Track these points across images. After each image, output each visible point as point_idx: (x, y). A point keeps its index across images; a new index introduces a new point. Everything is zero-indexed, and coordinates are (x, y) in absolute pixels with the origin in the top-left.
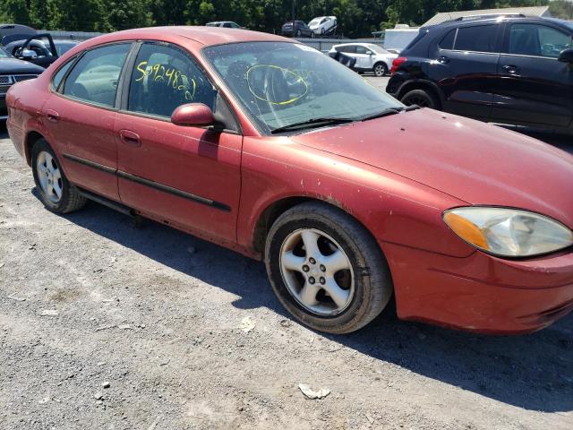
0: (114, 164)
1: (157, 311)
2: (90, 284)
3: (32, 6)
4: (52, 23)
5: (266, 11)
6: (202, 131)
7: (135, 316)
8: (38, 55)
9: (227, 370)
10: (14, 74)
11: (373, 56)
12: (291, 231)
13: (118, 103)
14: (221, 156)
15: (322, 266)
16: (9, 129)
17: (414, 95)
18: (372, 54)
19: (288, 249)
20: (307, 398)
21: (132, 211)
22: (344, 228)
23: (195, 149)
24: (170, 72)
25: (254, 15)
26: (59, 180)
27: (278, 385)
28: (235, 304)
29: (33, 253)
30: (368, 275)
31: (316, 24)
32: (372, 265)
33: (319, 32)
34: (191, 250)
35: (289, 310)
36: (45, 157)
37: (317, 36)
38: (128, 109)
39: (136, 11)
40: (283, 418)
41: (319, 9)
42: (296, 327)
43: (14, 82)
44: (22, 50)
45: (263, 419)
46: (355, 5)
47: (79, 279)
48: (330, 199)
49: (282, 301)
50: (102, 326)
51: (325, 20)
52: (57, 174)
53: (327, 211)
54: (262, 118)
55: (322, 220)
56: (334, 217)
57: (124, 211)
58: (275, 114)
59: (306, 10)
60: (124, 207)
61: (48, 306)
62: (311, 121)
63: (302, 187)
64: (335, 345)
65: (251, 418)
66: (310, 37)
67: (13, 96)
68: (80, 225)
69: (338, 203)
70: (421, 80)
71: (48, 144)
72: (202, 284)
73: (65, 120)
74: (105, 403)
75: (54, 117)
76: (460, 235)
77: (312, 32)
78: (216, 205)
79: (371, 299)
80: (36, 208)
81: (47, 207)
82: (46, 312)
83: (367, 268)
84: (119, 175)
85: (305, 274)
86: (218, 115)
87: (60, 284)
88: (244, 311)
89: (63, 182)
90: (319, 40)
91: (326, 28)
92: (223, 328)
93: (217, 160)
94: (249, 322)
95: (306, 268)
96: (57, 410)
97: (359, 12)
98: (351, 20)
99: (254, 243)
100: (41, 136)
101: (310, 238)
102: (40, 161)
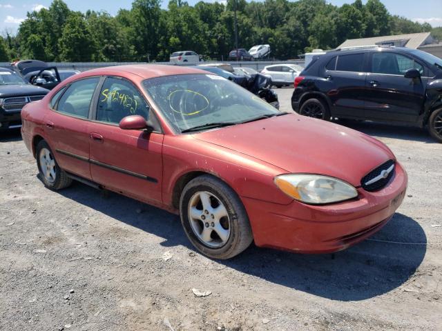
0: (87, 155)
1: (111, 249)
2: (69, 234)
3: (47, 44)
4: (61, 56)
5: (219, 42)
6: (140, 132)
7: (96, 252)
8: (47, 81)
9: (149, 282)
10: (30, 95)
11: (295, 73)
12: (193, 194)
13: (90, 117)
14: (150, 148)
15: (212, 215)
16: (22, 134)
17: (311, 102)
18: (294, 72)
19: (194, 206)
20: (196, 296)
21: (100, 186)
22: (222, 190)
23: (136, 144)
24: (122, 96)
25: (210, 46)
26: (54, 167)
27: (180, 290)
28: (162, 244)
29: (34, 216)
30: (237, 218)
31: (255, 51)
32: (238, 212)
33: (257, 56)
34: (138, 211)
35: (194, 245)
36: (45, 152)
37: (256, 60)
38: (96, 119)
39: (122, 45)
40: (179, 308)
41: (258, 40)
42: (199, 256)
43: (29, 102)
44: (36, 78)
45: (166, 308)
46: (285, 35)
47: (63, 231)
48: (212, 171)
49: (191, 240)
50: (73, 258)
51: (261, 48)
52: (53, 163)
53: (212, 180)
54: (176, 124)
55: (210, 185)
56: (216, 183)
57: (95, 186)
58: (185, 121)
59: (248, 40)
60: (95, 183)
61: (41, 247)
62: (207, 125)
63: (197, 165)
64: (222, 266)
65: (159, 308)
66: (250, 60)
67: (26, 112)
68: (67, 197)
69: (216, 174)
70: (315, 92)
71: (46, 143)
72: (142, 232)
73: (58, 127)
74: (70, 301)
75: (50, 126)
76: (284, 191)
77: (252, 56)
78: (149, 179)
79: (240, 234)
80: (39, 187)
81: (46, 186)
82: (39, 251)
83: (236, 214)
84: (91, 162)
85: (203, 220)
86: (149, 123)
87: (49, 234)
88: (167, 248)
89: (57, 168)
90: (256, 62)
91: (262, 54)
92: (151, 258)
93: (147, 150)
94: (169, 254)
95: (204, 217)
96: (40, 306)
97: (288, 40)
98: (282, 46)
99: (173, 202)
100: (42, 138)
101: (205, 197)
102: (42, 155)
